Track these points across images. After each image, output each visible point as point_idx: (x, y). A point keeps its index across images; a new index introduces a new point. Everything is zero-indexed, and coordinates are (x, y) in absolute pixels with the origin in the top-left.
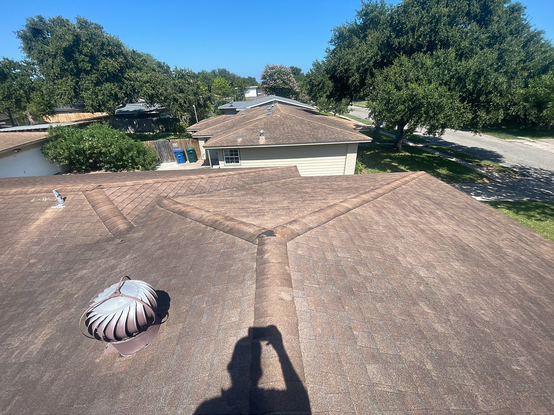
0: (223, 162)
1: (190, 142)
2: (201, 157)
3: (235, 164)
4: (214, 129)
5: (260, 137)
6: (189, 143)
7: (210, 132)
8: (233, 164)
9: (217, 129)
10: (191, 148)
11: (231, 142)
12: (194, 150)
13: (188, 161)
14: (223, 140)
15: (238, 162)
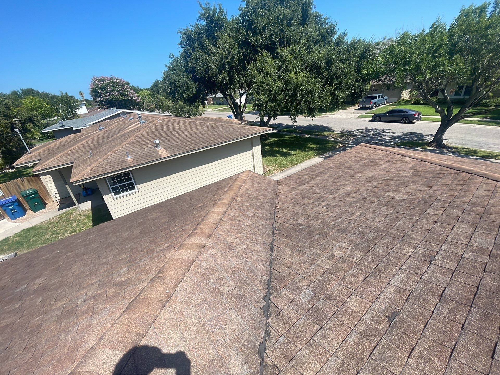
0: (109, 195)
1: (26, 182)
2: (51, 199)
3: (129, 192)
4: (70, 155)
5: (157, 149)
6: (23, 185)
7: (64, 159)
8: (126, 193)
9: (75, 153)
10: (29, 191)
11: (117, 164)
12: (36, 193)
13: (29, 212)
14: (102, 165)
15: (134, 188)
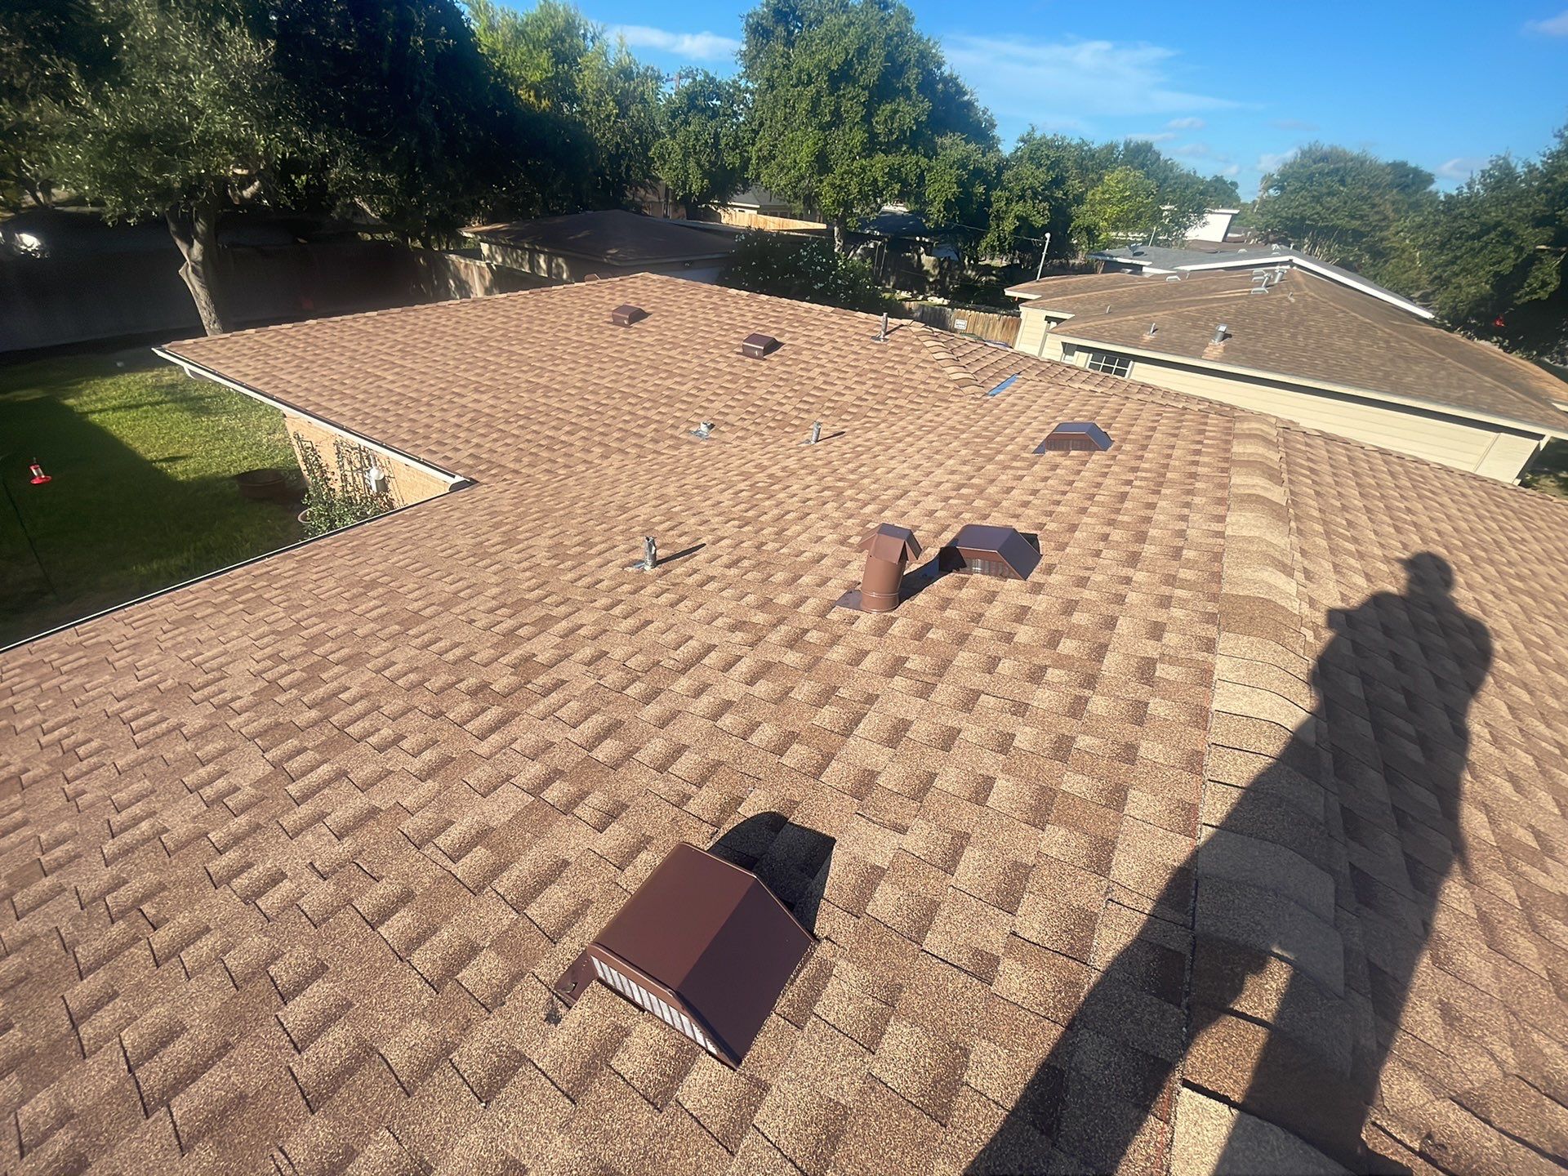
1: (999, 325)
4: (1082, 302)
5: (1212, 342)
9: (1090, 304)
11: (1123, 337)
14: (1103, 327)
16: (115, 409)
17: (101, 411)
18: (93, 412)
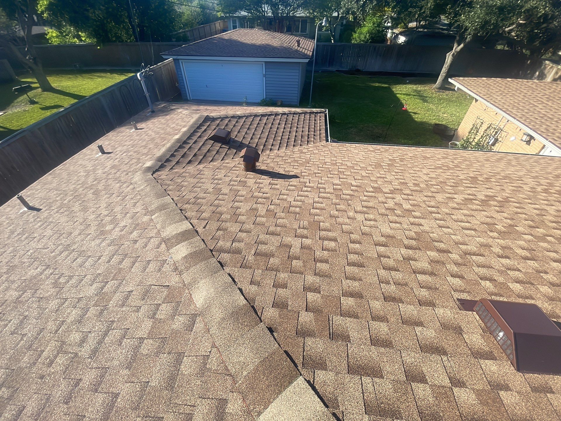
16: (404, 94)
17: (401, 94)
18: (398, 94)
